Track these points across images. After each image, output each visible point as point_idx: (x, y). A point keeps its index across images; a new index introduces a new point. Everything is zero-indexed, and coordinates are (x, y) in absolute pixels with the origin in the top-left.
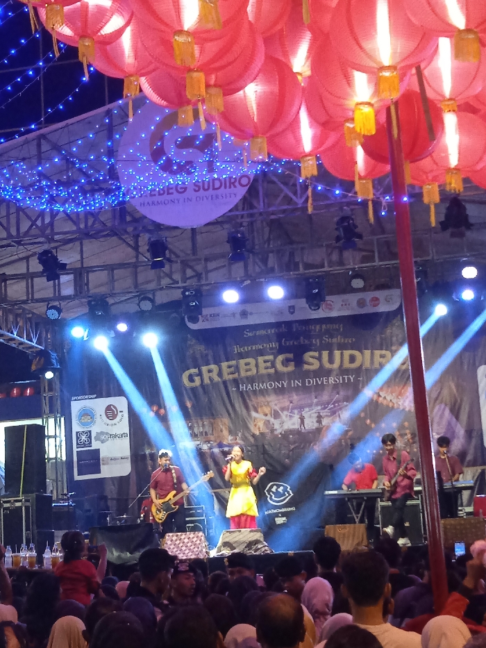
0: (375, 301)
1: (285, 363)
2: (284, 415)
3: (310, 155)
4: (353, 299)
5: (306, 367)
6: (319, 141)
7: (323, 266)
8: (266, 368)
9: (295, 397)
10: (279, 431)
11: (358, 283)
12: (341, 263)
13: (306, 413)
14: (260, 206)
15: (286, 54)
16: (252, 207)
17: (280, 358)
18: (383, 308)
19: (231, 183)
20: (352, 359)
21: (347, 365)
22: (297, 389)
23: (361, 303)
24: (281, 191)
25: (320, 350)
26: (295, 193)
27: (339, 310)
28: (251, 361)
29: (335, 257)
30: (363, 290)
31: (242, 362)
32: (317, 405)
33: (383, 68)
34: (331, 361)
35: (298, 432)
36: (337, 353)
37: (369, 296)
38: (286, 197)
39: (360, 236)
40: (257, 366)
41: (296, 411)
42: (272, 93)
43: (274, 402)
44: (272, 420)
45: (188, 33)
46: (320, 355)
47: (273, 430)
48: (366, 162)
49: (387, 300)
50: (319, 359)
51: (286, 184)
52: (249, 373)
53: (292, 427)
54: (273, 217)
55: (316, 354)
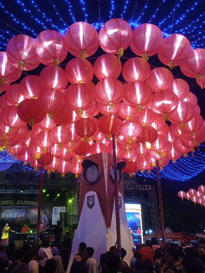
0: (35, 192)
1: (12, 202)
2: (9, 214)
3: (26, 161)
4: (30, 191)
5: (17, 203)
6: (28, 158)
7: (25, 183)
8: (8, 203)
9: (13, 210)
10: (8, 217)
11: (32, 188)
12: (29, 183)
13: (15, 214)
14: (14, 169)
15: (25, 141)
16: (13, 169)
17: (12, 201)
18: (36, 193)
19: (9, 163)
20: (28, 203)
21: (26, 204)
22: (14, 208)
23: (32, 192)
24: (19, 166)
25: (21, 200)
26: (22, 168)
27: (27, 192)
28: (5, 201)
29: (28, 182)
30: (33, 189)
31: (3, 201)
32: (18, 212)
33: (44, 147)
34: (23, 203)
35: (12, 218)
36: (25, 201)
37: (34, 190)
38: (20, 168)
39: (34, 178)
40: (6, 202)
42: (21, 148)
43: (8, 211)
44: (6, 215)
45: (6, 134)
46: (21, 201)
47: (6, 217)
48: (37, 164)
49: (38, 192)
50: (20, 202)
51: (21, 165)
52: (4, 204)
53: (11, 217)
54: (16, 172)
55: (20, 201)
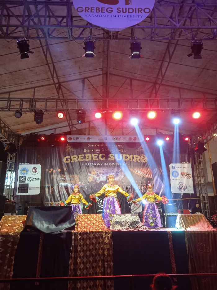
0: (135, 139)
1: (102, 157)
2: (101, 175)
4: (127, 137)
5: (109, 159)
8: (95, 158)
10: (98, 181)
20: (126, 157)
21: (124, 159)
22: (106, 166)
23: (130, 139)
25: (115, 153)
32: (113, 172)
34: (119, 158)
35: (105, 182)
36: (121, 155)
40: (92, 157)
41: (105, 174)
43: (97, 170)
49: (139, 139)
50: (114, 156)
52: (89, 160)
